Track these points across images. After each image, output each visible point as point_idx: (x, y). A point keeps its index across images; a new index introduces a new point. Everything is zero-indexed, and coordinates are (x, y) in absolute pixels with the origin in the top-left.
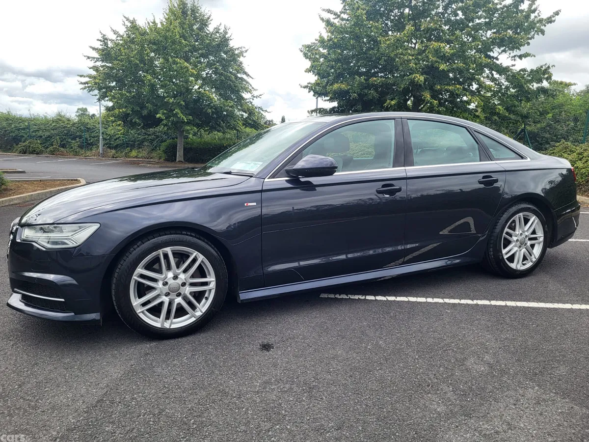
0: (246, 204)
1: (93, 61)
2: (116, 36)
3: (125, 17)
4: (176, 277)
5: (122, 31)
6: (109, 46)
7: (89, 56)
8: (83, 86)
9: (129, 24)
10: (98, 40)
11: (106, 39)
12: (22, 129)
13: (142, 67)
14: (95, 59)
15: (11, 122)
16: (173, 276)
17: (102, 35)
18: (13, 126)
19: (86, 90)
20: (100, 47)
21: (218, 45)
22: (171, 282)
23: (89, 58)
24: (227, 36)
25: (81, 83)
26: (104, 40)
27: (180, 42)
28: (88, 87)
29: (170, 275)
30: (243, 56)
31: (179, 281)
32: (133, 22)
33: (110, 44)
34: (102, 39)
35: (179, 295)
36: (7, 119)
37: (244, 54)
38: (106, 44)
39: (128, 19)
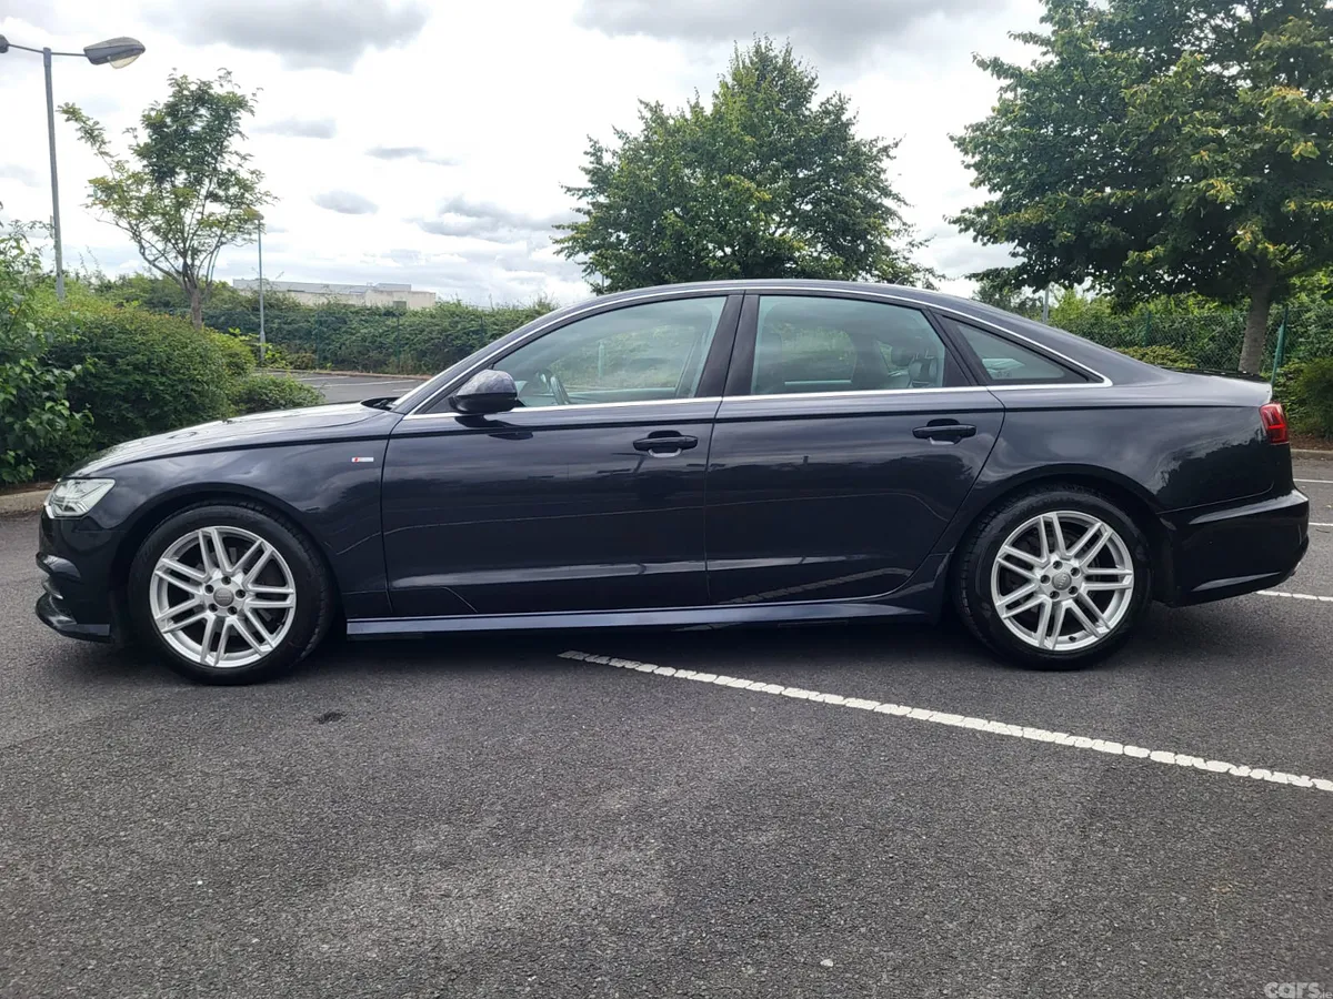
0: (353, 460)
1: (576, 197)
2: (621, 142)
3: (641, 102)
4: (227, 580)
5: (636, 130)
6: (605, 162)
7: (571, 185)
8: (558, 247)
9: (648, 115)
10: (586, 153)
11: (600, 150)
12: (473, 332)
13: (663, 199)
14: (581, 193)
15: (457, 319)
16: (222, 576)
17: (592, 143)
18: (459, 326)
19: (563, 254)
20: (591, 167)
21: (825, 140)
22: (218, 586)
23: (569, 190)
24: (844, 118)
25: (557, 242)
26: (596, 153)
27: (741, 142)
28: (568, 248)
29: (217, 575)
30: (888, 156)
31: (232, 588)
32: (656, 110)
33: (607, 159)
34: (592, 150)
35: (233, 611)
36: (453, 314)
37: (892, 153)
38: (599, 160)
39: (647, 105)
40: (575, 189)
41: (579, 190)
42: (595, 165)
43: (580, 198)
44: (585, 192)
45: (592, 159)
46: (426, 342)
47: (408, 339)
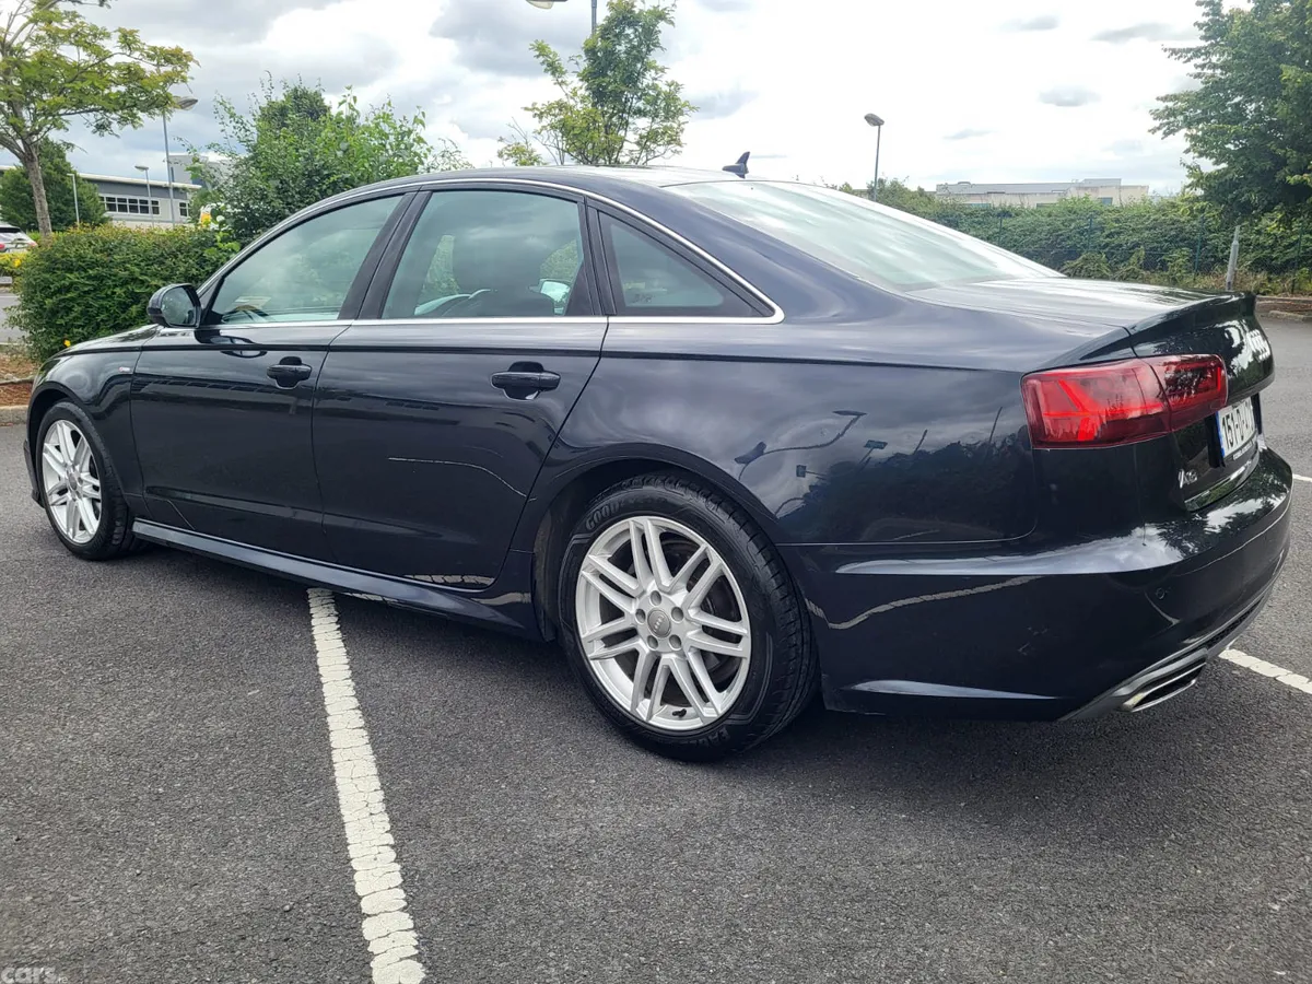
40: (1180, 51)
41: (1189, 50)
42: (1211, 17)
43: (1189, 60)
44: (1197, 52)
45: (1207, 10)
46: (1034, 243)
47: (1016, 241)
